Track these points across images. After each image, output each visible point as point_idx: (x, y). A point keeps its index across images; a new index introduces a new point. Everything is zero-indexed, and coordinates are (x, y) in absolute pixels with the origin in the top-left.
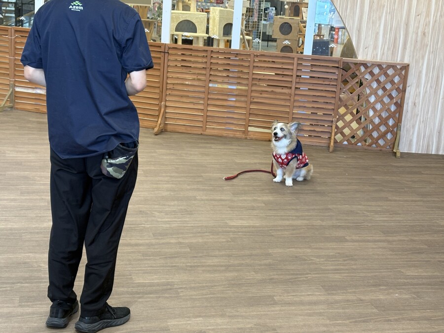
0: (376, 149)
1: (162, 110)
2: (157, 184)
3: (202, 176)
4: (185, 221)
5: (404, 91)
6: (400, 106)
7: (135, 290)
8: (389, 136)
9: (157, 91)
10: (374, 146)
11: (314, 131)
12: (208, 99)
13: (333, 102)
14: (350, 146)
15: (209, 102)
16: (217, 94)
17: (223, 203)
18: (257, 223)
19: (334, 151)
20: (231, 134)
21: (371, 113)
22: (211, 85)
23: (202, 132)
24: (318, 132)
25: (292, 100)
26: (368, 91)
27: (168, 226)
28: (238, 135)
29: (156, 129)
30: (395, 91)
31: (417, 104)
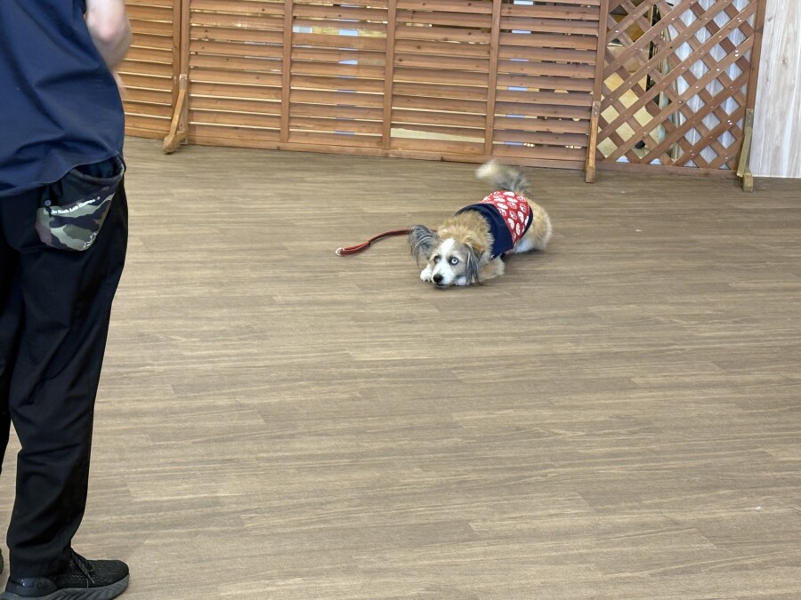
0: (696, 170)
1: (182, 92)
2: (177, 269)
3: (284, 248)
4: (250, 354)
5: (759, 30)
6: (749, 67)
7: (137, 518)
8: (726, 140)
9: (168, 47)
10: (691, 164)
11: (548, 133)
12: (292, 62)
13: (591, 62)
14: (635, 168)
15: (295, 71)
16: (314, 51)
17: (340, 309)
18: (423, 354)
19: (597, 179)
20: (349, 147)
21: (682, 86)
22: (296, 29)
23: (280, 145)
24: (557, 135)
25: (494, 60)
26: (674, 34)
27: (209, 366)
28: (367, 148)
29: (168, 140)
30: (736, 31)
31: (790, 62)
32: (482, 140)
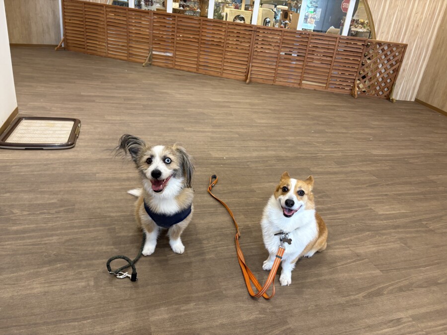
0: (377, 97)
1: (250, 68)
8: (386, 89)
9: (247, 56)
20: (291, 85)
21: (378, 75)
23: (273, 83)
24: (344, 85)
25: (332, 65)
29: (248, 81)
32: (325, 85)
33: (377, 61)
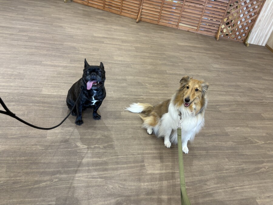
0: (236, 40)
1: (141, 10)
3: (165, 54)
5: (259, 14)
6: (254, 21)
8: (244, 35)
11: (210, 29)
13: (223, 15)
15: (163, 9)
16: (167, 5)
19: (219, 40)
20: (171, 26)
21: (239, 23)
23: (158, 23)
24: (211, 29)
25: (203, 12)
26: (241, 11)
28: (174, 26)
29: (137, 20)
30: (253, 13)
31: (261, 21)
32: (196, 28)
33: (239, 11)
